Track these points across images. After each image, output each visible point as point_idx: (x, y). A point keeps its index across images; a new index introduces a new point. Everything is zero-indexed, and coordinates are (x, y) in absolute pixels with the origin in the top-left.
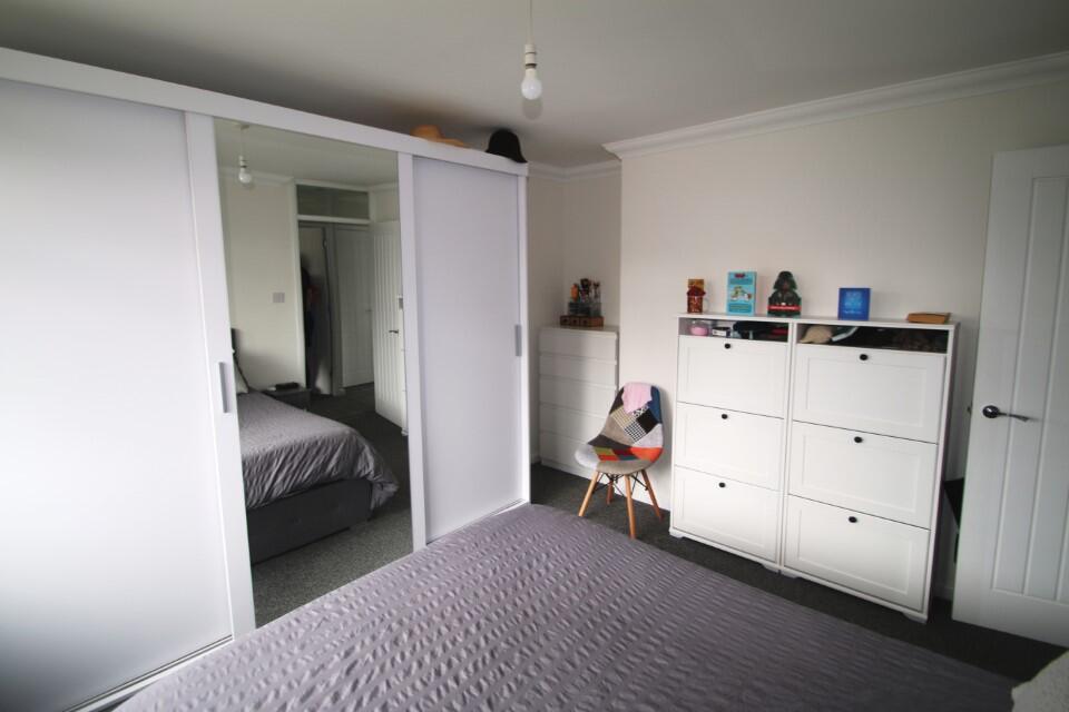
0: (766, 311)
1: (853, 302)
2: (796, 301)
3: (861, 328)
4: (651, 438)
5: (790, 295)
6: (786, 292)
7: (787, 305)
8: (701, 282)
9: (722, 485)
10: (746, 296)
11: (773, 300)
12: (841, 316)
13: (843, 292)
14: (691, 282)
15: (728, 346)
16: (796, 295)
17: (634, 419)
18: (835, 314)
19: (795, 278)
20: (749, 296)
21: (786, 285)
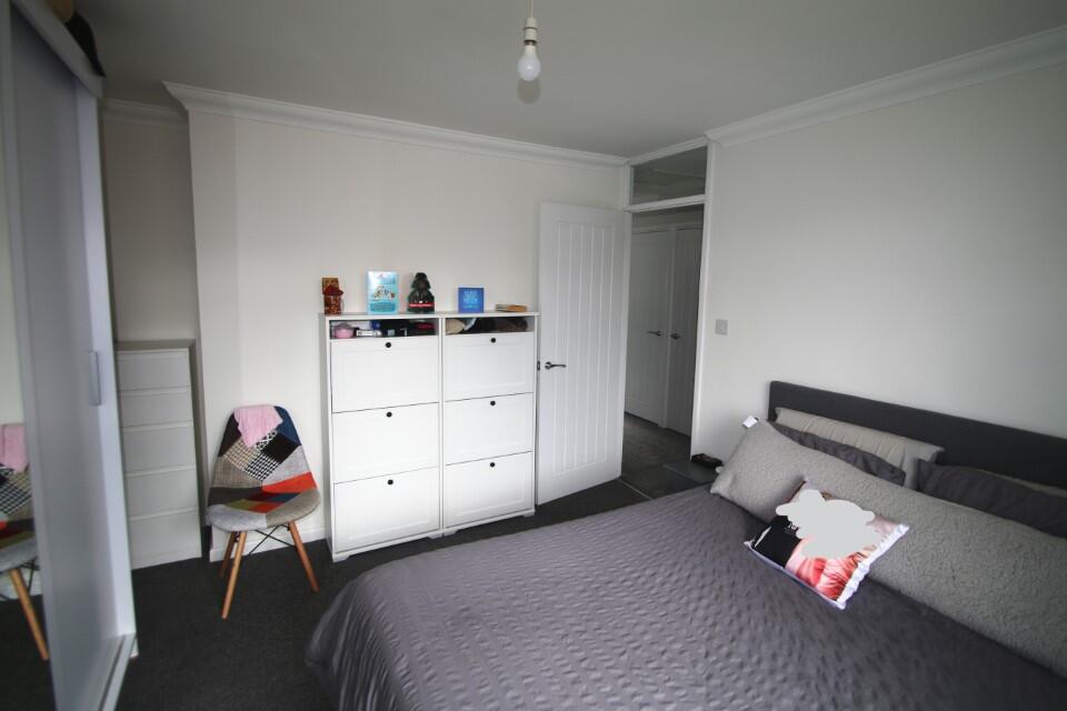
0: (405, 309)
1: (470, 299)
2: (430, 299)
3: (478, 319)
4: (289, 467)
5: (426, 294)
6: (421, 290)
7: (424, 303)
8: (336, 281)
9: (390, 482)
10: (389, 295)
11: (412, 298)
12: (461, 310)
13: (462, 291)
14: (325, 281)
15: (388, 345)
16: (430, 294)
17: (258, 452)
18: (457, 309)
19: (429, 279)
20: (393, 295)
21: (422, 285)
